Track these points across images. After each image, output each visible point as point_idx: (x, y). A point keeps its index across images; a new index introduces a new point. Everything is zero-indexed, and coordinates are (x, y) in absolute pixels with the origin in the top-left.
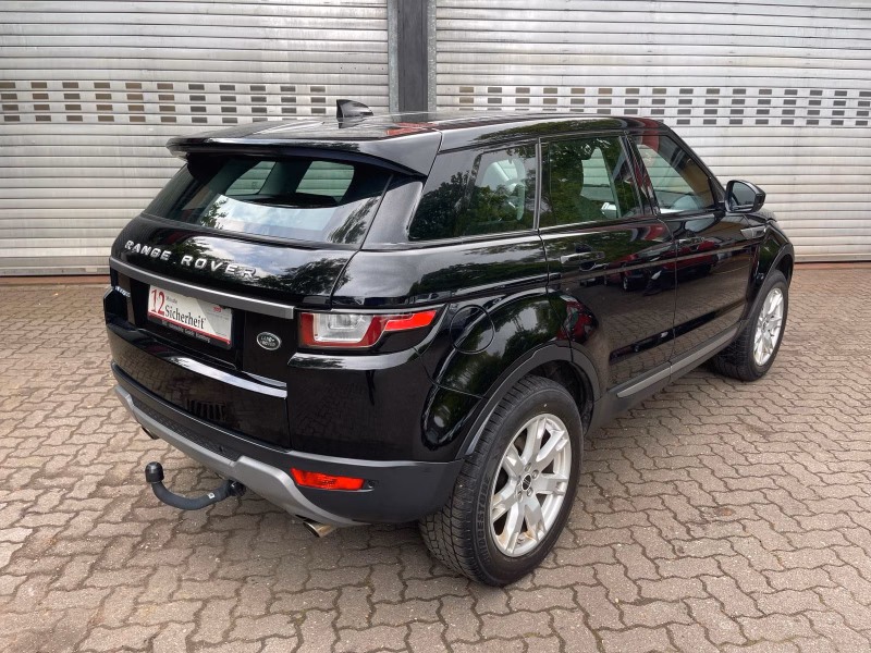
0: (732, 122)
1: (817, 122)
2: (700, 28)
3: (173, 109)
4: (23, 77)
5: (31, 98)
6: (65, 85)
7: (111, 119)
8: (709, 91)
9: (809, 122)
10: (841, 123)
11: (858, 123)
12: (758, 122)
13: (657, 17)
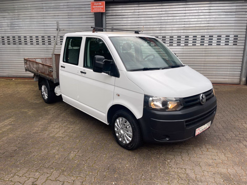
0: (185, 45)
1: (212, 45)
2: (175, 20)
3: (50, 42)
4: (22, 35)
5: (24, 40)
6: (30, 37)
7: (39, 44)
8: (178, 37)
9: (209, 45)
10: (220, 44)
11: (225, 44)
12: (193, 45)
13: (163, 18)
